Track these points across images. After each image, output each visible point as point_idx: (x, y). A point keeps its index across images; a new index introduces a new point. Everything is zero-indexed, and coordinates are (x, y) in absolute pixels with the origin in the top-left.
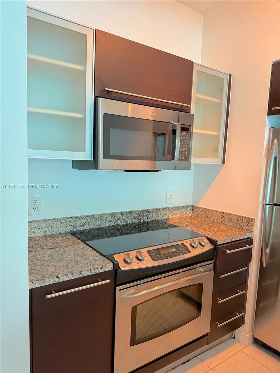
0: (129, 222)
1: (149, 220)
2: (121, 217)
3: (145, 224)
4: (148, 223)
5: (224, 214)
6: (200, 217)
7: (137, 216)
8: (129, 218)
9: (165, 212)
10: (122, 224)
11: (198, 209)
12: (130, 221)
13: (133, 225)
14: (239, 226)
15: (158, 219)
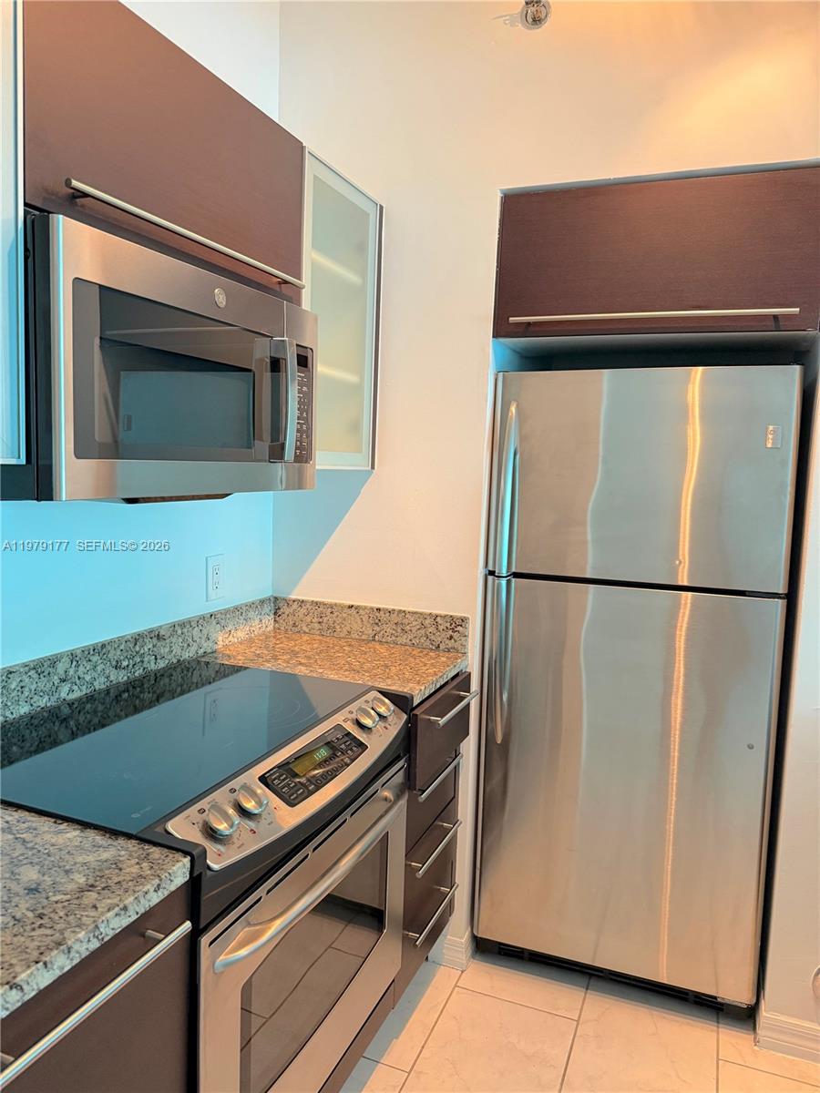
0: (100, 684)
1: (162, 664)
2: (71, 672)
3: (149, 681)
4: (158, 676)
5: (382, 613)
6: (305, 629)
7: (122, 658)
8: (99, 668)
9: (205, 632)
10: (76, 695)
11: (295, 606)
12: (103, 679)
13: (112, 694)
14: (428, 643)
15: (186, 655)
